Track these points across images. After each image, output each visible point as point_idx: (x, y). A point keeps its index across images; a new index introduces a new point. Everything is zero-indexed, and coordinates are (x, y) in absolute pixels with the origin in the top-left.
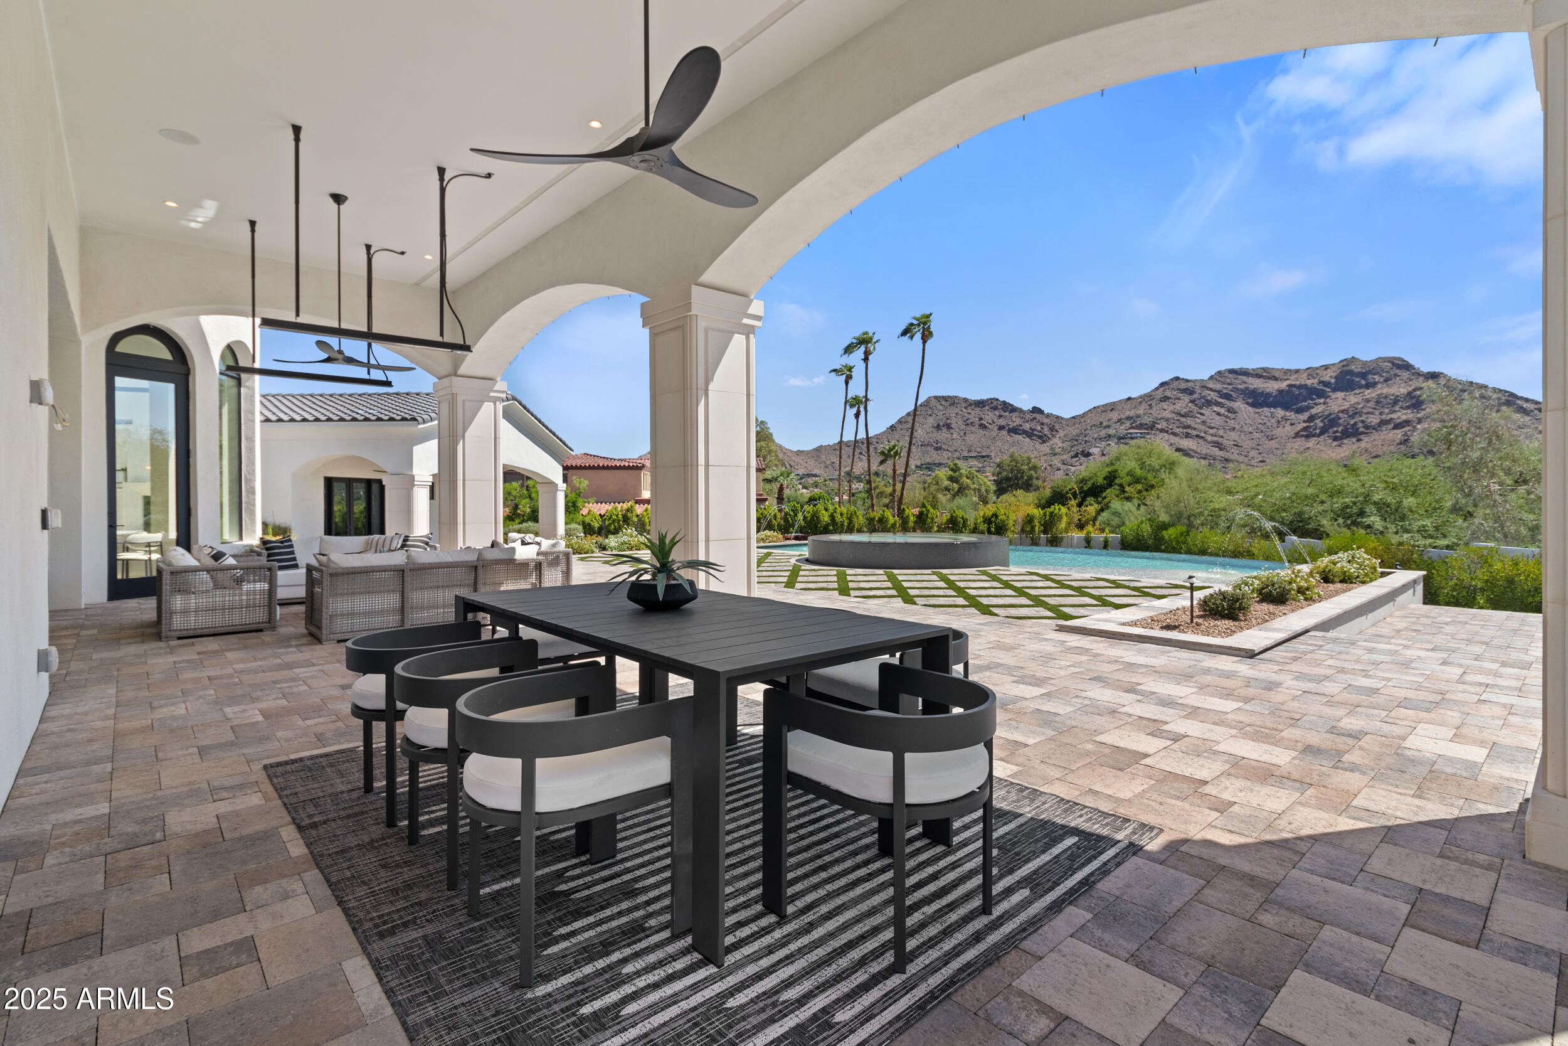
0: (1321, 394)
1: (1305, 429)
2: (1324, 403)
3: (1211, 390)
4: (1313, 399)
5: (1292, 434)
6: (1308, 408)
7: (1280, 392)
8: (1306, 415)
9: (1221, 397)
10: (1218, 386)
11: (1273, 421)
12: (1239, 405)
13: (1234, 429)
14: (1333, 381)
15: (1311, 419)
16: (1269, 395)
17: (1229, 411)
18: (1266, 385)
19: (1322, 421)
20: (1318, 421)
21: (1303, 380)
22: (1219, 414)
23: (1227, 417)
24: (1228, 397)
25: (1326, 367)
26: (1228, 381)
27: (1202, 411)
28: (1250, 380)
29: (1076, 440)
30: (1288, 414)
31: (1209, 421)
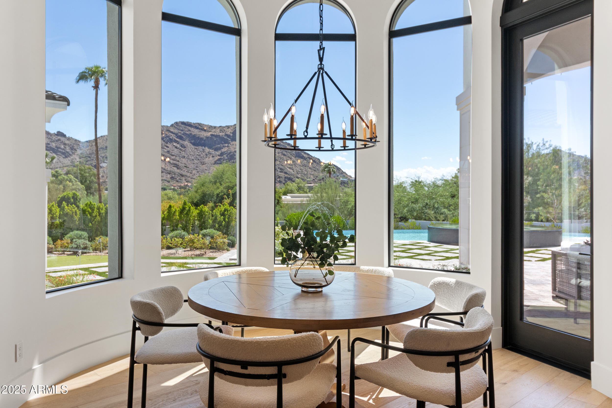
0: (226, 142)
1: (219, 160)
2: (228, 146)
3: (172, 132)
4: (222, 144)
5: (213, 162)
6: (220, 149)
7: (207, 138)
8: (218, 153)
9: (177, 137)
10: (176, 131)
11: (204, 154)
12: (186, 143)
13: (184, 157)
14: (231, 135)
15: (222, 154)
16: (202, 139)
17: (181, 146)
18: (200, 133)
19: (227, 156)
20: (225, 156)
21: (218, 132)
22: (176, 147)
23: (180, 149)
24: (181, 138)
25: (228, 127)
26: (181, 128)
27: (168, 145)
28: (192, 129)
29: (90, 157)
30: (211, 151)
31: (171, 151)
